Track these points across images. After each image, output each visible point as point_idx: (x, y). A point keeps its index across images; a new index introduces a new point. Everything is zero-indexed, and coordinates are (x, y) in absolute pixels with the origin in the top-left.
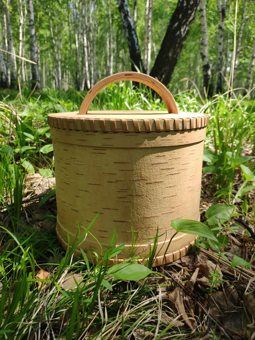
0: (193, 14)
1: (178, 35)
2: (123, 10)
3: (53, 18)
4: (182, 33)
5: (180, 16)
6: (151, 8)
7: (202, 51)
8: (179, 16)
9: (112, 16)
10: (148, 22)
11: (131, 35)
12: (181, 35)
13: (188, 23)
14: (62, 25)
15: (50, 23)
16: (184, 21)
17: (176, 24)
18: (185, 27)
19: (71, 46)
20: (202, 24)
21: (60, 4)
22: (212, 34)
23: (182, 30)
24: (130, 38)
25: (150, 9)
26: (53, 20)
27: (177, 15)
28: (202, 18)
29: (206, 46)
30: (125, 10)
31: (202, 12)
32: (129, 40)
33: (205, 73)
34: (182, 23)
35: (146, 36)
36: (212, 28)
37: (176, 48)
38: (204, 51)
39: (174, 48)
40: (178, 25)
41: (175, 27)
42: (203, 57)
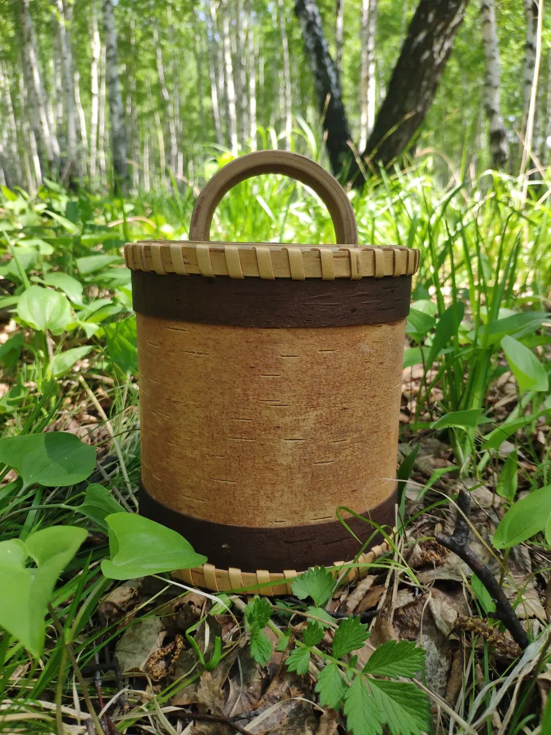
0: (460, 11)
1: (427, 60)
2: (305, 13)
3: (164, 43)
4: (435, 56)
5: (431, 17)
6: (373, 12)
7: (487, 100)
8: (427, 17)
9: (289, 33)
10: (367, 43)
11: (322, 66)
12: (434, 60)
13: (448, 31)
14: (182, 58)
15: (156, 54)
16: (439, 28)
17: (422, 36)
18: (441, 41)
19: (200, 102)
20: (487, 39)
21: (176, 14)
22: (511, 64)
23: (437, 48)
24: (321, 73)
25: (371, 13)
26: (162, 47)
27: (422, 16)
28: (487, 25)
29: (496, 87)
30: (307, 12)
31: (486, 11)
32: (318, 77)
33: (495, 150)
34: (435, 34)
35: (363, 75)
36: (512, 49)
37: (422, 90)
38: (492, 99)
39: (418, 90)
40: (426, 38)
41: (419, 44)
42: (491, 113)
